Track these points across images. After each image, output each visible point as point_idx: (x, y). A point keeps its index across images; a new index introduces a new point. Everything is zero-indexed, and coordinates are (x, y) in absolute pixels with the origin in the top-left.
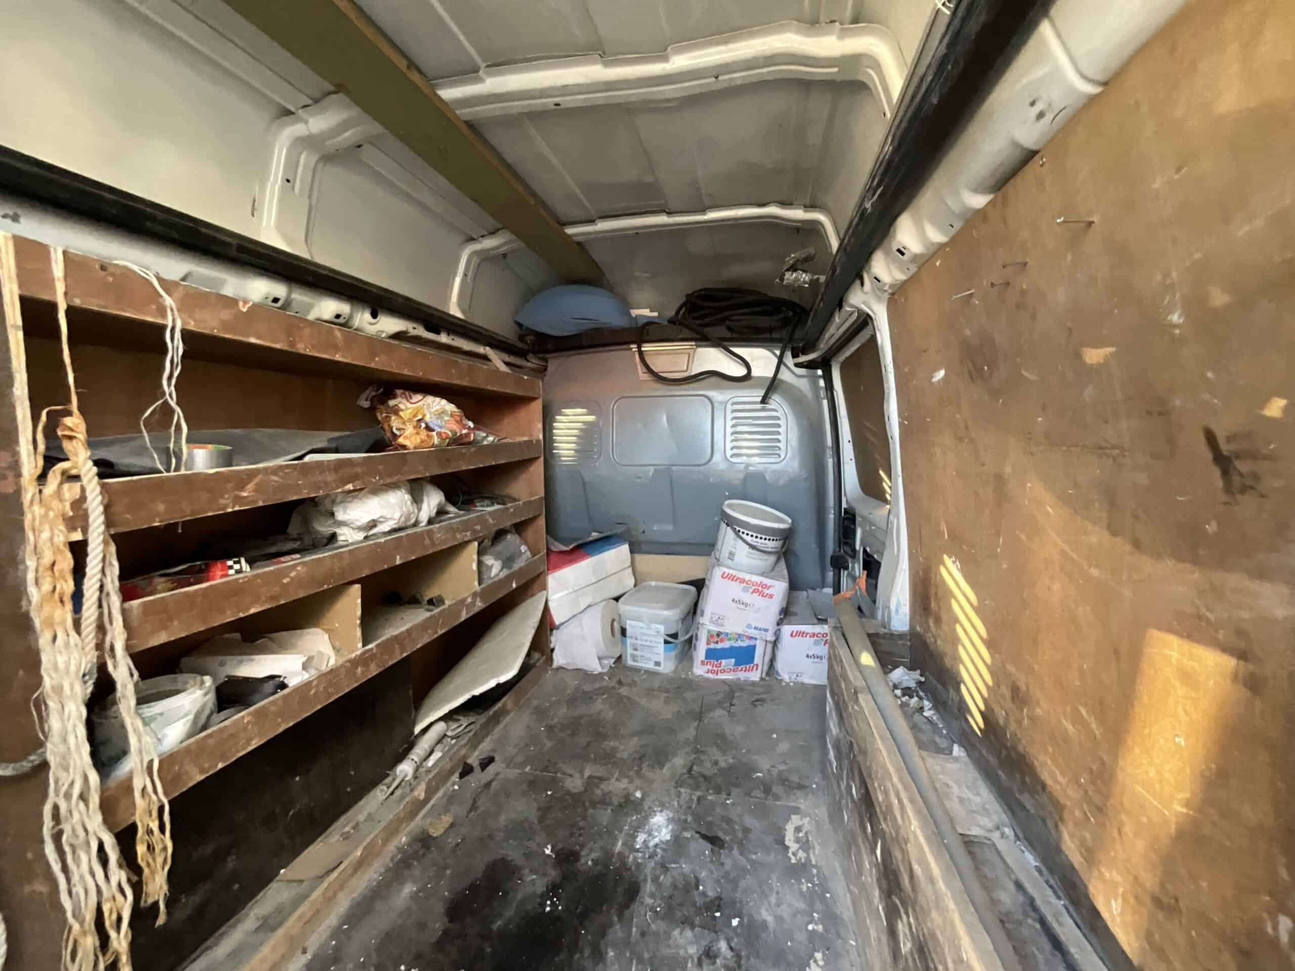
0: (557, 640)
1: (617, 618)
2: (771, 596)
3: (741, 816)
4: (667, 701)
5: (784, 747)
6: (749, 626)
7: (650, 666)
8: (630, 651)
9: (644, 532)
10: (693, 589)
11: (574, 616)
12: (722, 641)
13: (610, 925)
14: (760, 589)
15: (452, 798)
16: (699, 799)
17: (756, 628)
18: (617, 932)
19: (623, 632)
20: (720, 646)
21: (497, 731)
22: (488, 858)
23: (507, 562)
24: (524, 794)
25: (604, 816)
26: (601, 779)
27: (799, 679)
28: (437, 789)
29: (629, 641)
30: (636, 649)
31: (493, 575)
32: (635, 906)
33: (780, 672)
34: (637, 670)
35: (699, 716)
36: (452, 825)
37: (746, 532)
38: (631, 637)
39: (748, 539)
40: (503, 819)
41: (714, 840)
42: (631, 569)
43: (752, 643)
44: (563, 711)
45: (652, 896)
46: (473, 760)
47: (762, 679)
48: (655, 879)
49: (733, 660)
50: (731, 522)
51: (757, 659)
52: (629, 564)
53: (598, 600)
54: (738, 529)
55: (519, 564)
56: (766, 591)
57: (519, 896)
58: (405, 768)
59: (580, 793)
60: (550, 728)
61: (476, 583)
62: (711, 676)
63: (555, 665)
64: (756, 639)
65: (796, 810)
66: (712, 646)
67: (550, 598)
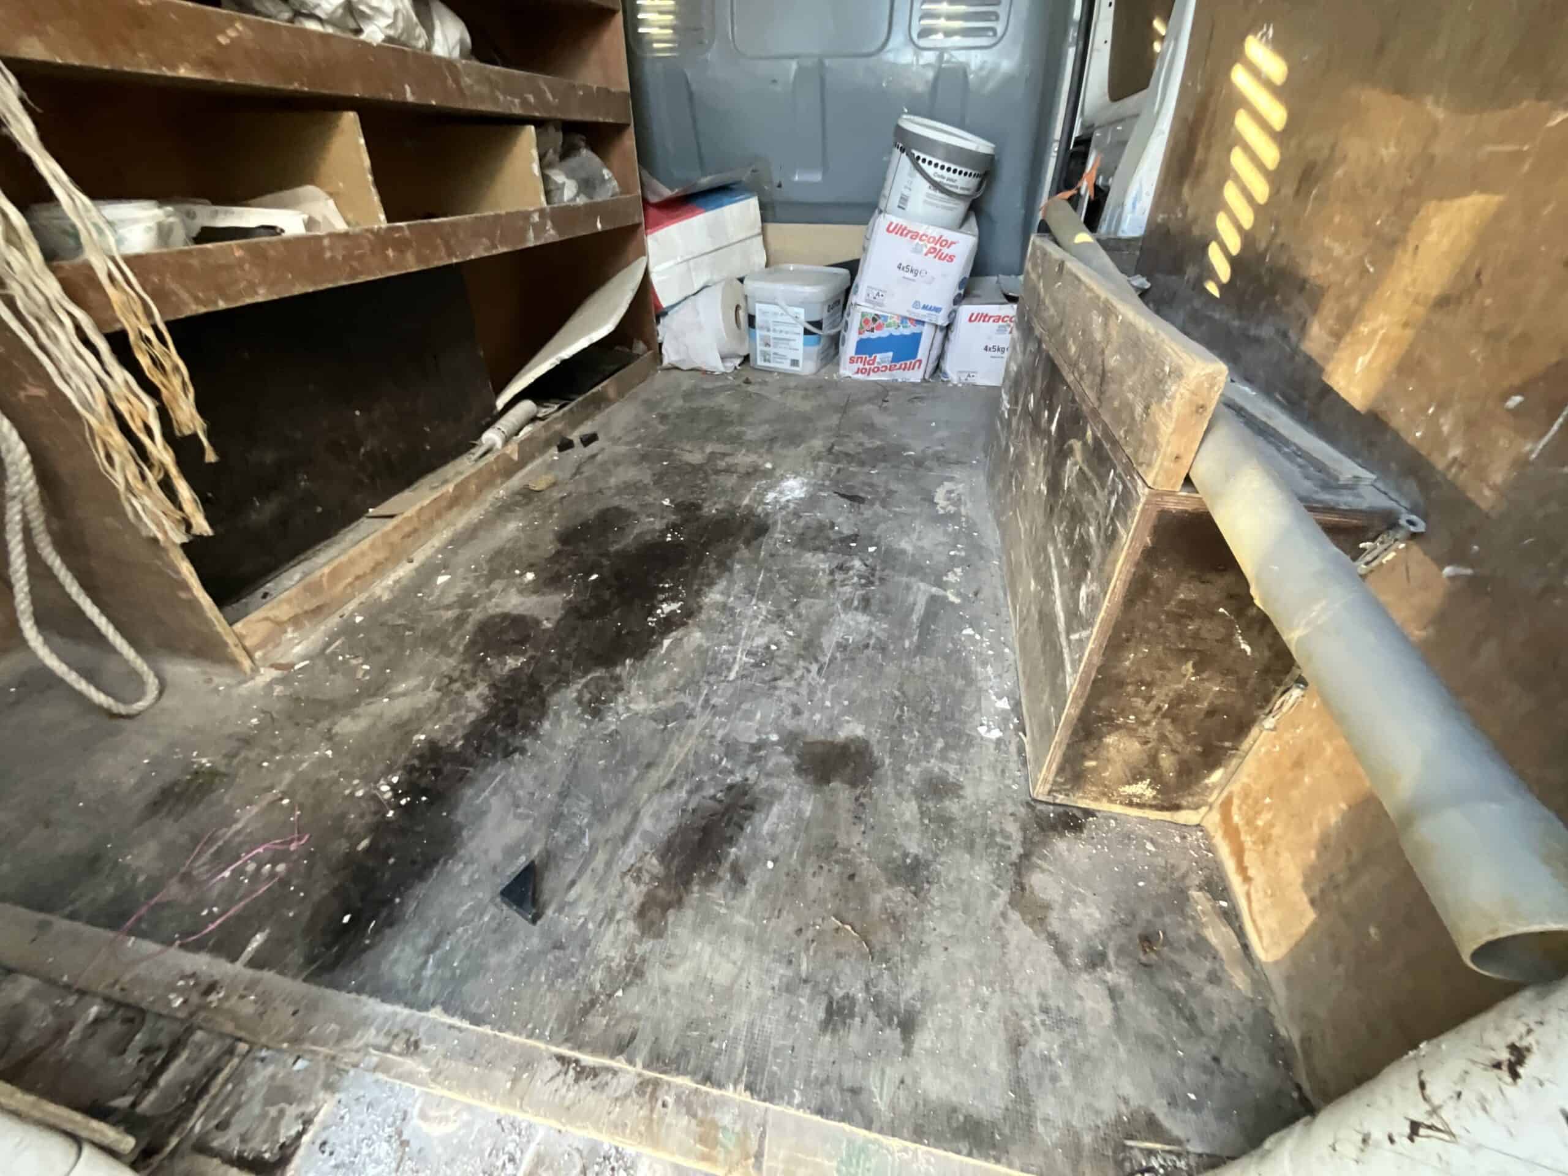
0: (667, 331)
1: (742, 304)
2: (951, 258)
3: (887, 482)
4: (805, 397)
5: (943, 433)
6: (916, 304)
7: (785, 366)
8: (760, 347)
9: (780, 186)
10: (844, 272)
11: (686, 298)
12: (879, 327)
13: (737, 549)
14: (938, 247)
15: (551, 466)
16: (839, 470)
17: (925, 307)
18: (744, 552)
19: (751, 319)
20: (876, 334)
21: (600, 418)
22: (599, 506)
23: (587, 185)
24: (635, 464)
25: (731, 481)
26: (724, 455)
27: (970, 380)
28: (533, 457)
29: (759, 333)
30: (767, 345)
31: (566, 198)
32: (765, 539)
33: (949, 372)
34: (769, 371)
35: (844, 409)
36: (554, 484)
37: (928, 158)
38: (762, 328)
39: (930, 170)
40: (613, 481)
41: (854, 499)
42: (760, 238)
43: (916, 329)
44: (680, 402)
45: (782, 532)
46: (575, 436)
47: (924, 379)
48: (787, 523)
49: (891, 354)
50: (906, 142)
51: (922, 354)
52: (758, 230)
53: (716, 278)
54: (917, 154)
55: (603, 196)
56: (945, 251)
57: (636, 531)
58: (492, 437)
59: (702, 465)
60: (663, 418)
61: (543, 198)
62: (860, 376)
63: (666, 362)
64: (923, 323)
65: (951, 479)
66: (867, 335)
67: (651, 269)
